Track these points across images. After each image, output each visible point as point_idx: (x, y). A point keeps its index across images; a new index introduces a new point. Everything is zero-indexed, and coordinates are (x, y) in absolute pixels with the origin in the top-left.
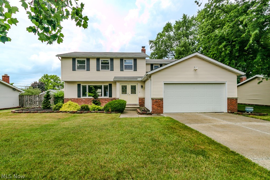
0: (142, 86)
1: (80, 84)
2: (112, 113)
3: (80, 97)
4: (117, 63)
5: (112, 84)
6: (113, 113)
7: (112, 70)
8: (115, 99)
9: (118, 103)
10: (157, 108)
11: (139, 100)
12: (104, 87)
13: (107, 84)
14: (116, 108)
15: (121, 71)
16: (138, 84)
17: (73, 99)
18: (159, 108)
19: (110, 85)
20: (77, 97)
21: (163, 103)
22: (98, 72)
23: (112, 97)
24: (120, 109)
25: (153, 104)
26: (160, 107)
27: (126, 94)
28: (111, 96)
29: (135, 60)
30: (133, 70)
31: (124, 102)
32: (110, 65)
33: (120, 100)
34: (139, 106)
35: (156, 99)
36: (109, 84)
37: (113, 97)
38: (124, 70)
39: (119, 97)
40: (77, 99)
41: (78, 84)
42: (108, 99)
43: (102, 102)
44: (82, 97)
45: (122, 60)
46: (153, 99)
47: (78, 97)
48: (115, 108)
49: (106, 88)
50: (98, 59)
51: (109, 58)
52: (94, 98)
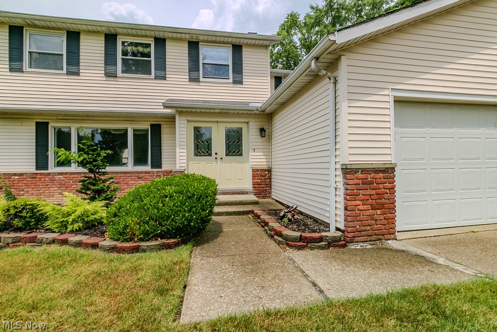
0: (262, 130)
1: (48, 123)
2: (144, 251)
3: (48, 170)
4: (177, 54)
5: (160, 125)
6: (151, 249)
7: (162, 76)
8: (169, 172)
9: (181, 193)
10: (368, 213)
11: (254, 176)
12: (134, 135)
13: (146, 126)
14: (169, 217)
15: (191, 80)
16: (247, 123)
17: (15, 175)
18: (379, 212)
19: (156, 129)
20: (32, 169)
21: (393, 188)
22: (112, 82)
23: (160, 167)
24: (189, 225)
25: (350, 195)
26: (381, 206)
27: (210, 155)
28: (157, 163)
29: (237, 49)
30: (231, 80)
31: (207, 188)
32: (152, 59)
33: (188, 176)
34: (252, 198)
35: (364, 171)
36: (151, 125)
37: (166, 166)
38: (202, 79)
39: (185, 165)
40: (33, 176)
41: (37, 123)
42: (146, 172)
43: (127, 184)
44: (52, 169)
45: (193, 46)
46: (348, 171)
47: (37, 168)
48: (160, 219)
49: (140, 137)
50: (111, 38)
51: (150, 37)
52: (91, 171)
